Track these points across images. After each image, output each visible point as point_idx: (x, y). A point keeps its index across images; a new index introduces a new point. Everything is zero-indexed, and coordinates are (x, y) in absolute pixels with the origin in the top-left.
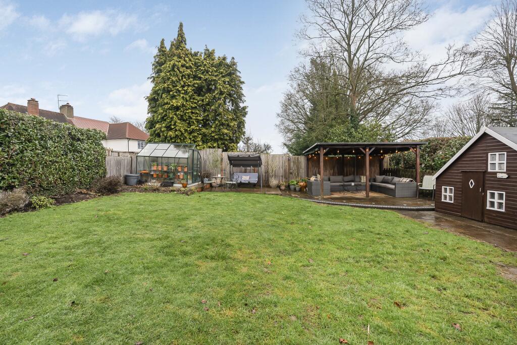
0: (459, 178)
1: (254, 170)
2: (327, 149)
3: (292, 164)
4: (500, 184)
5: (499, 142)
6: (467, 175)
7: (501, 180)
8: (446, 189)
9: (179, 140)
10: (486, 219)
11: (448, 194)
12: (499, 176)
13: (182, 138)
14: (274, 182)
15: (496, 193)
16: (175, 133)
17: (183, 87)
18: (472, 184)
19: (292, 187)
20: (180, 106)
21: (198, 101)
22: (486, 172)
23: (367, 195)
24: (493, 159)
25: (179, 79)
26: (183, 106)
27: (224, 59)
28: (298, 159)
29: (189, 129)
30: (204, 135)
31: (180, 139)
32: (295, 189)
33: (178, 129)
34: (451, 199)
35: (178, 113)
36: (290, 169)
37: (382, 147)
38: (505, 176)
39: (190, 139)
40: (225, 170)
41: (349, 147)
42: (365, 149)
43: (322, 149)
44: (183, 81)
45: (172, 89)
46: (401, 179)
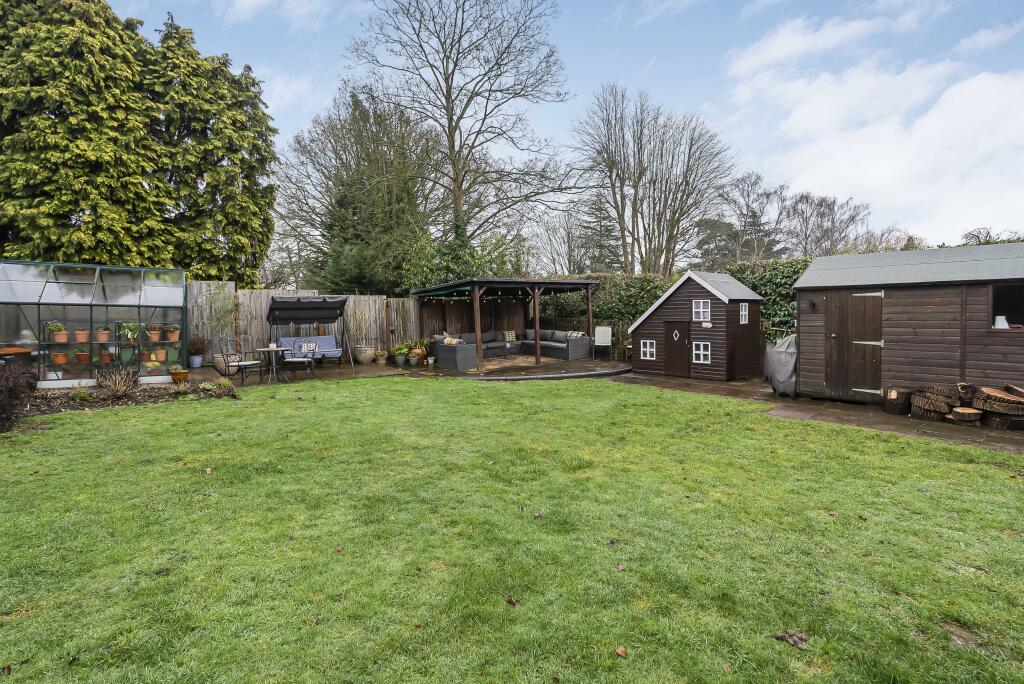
0: (661, 329)
1: (318, 329)
2: (484, 289)
3: (394, 314)
4: (705, 334)
5: (704, 288)
6: (670, 326)
7: (706, 330)
8: (645, 344)
9: (105, 257)
10: (693, 375)
11: (648, 349)
12: (705, 325)
13: (116, 252)
14: (368, 352)
15: (702, 344)
16: (94, 235)
17: (111, 109)
18: (676, 335)
19: (400, 359)
20: (108, 163)
21: (159, 157)
22: (690, 322)
23: (538, 362)
24: (698, 307)
25: (97, 85)
26: (119, 162)
27: (225, 63)
28: (403, 303)
29: (134, 228)
30: (180, 245)
31: (110, 252)
32: (407, 361)
33: (105, 226)
34: (652, 355)
35: (99, 180)
36: (389, 323)
37: (552, 286)
38: (710, 325)
39: (140, 253)
40: (246, 333)
41: (513, 286)
42: (533, 290)
43: (477, 288)
44: (113, 96)
45: (74, 110)
46: (569, 334)
